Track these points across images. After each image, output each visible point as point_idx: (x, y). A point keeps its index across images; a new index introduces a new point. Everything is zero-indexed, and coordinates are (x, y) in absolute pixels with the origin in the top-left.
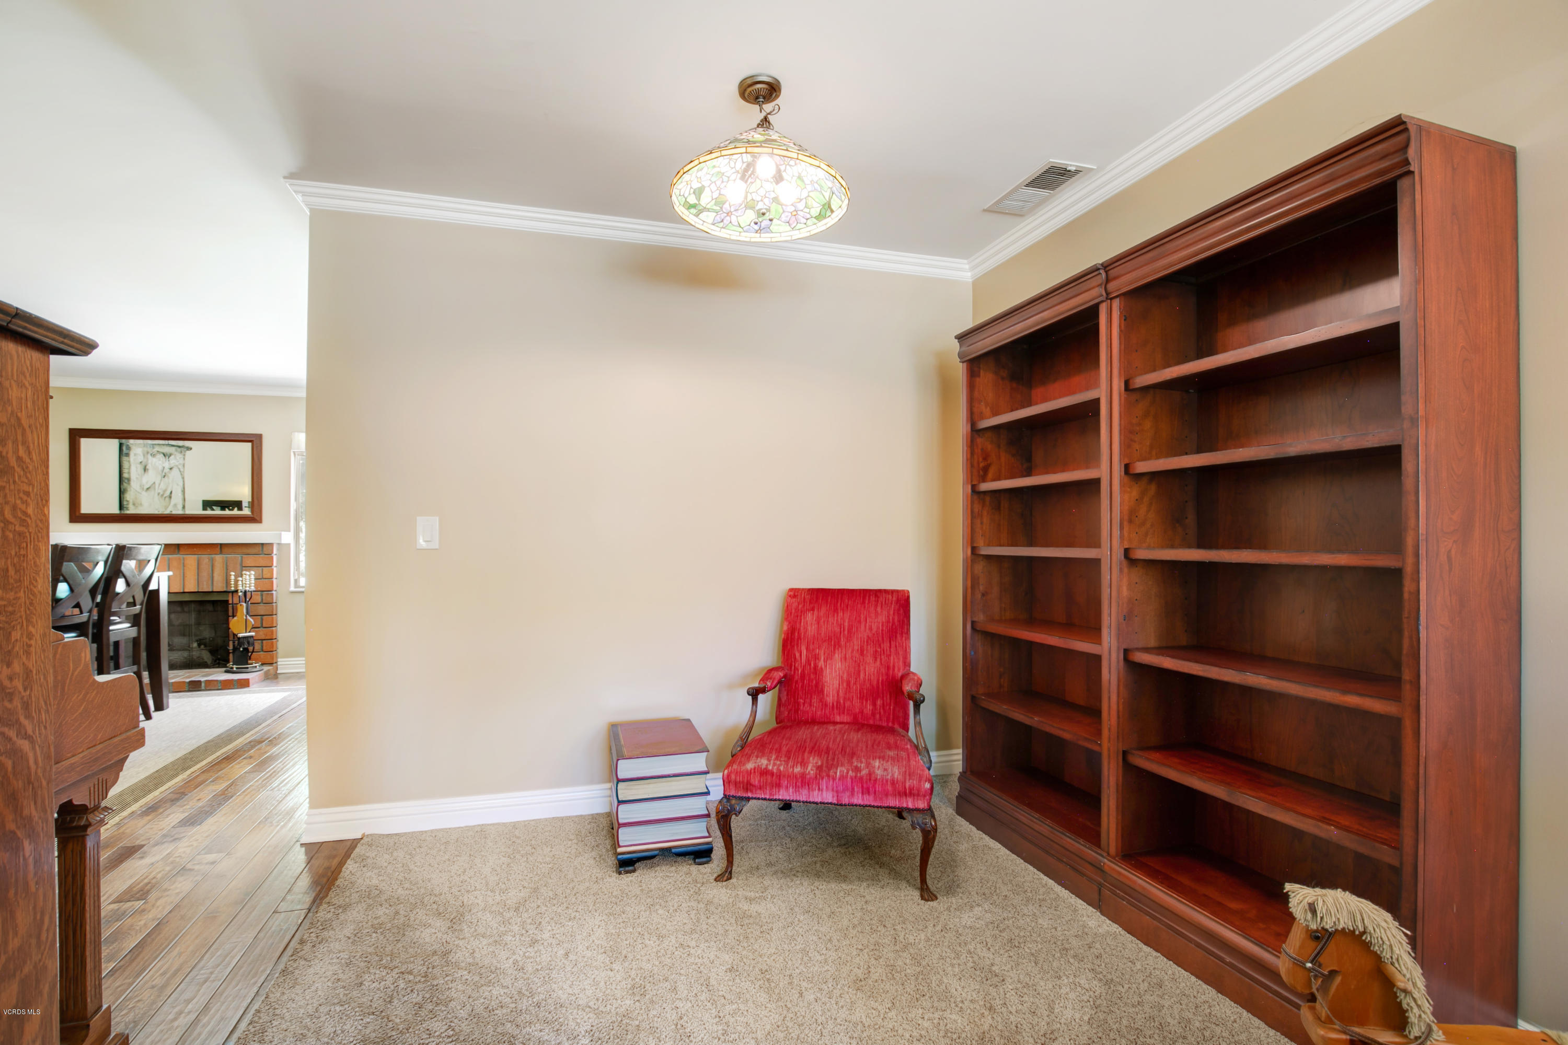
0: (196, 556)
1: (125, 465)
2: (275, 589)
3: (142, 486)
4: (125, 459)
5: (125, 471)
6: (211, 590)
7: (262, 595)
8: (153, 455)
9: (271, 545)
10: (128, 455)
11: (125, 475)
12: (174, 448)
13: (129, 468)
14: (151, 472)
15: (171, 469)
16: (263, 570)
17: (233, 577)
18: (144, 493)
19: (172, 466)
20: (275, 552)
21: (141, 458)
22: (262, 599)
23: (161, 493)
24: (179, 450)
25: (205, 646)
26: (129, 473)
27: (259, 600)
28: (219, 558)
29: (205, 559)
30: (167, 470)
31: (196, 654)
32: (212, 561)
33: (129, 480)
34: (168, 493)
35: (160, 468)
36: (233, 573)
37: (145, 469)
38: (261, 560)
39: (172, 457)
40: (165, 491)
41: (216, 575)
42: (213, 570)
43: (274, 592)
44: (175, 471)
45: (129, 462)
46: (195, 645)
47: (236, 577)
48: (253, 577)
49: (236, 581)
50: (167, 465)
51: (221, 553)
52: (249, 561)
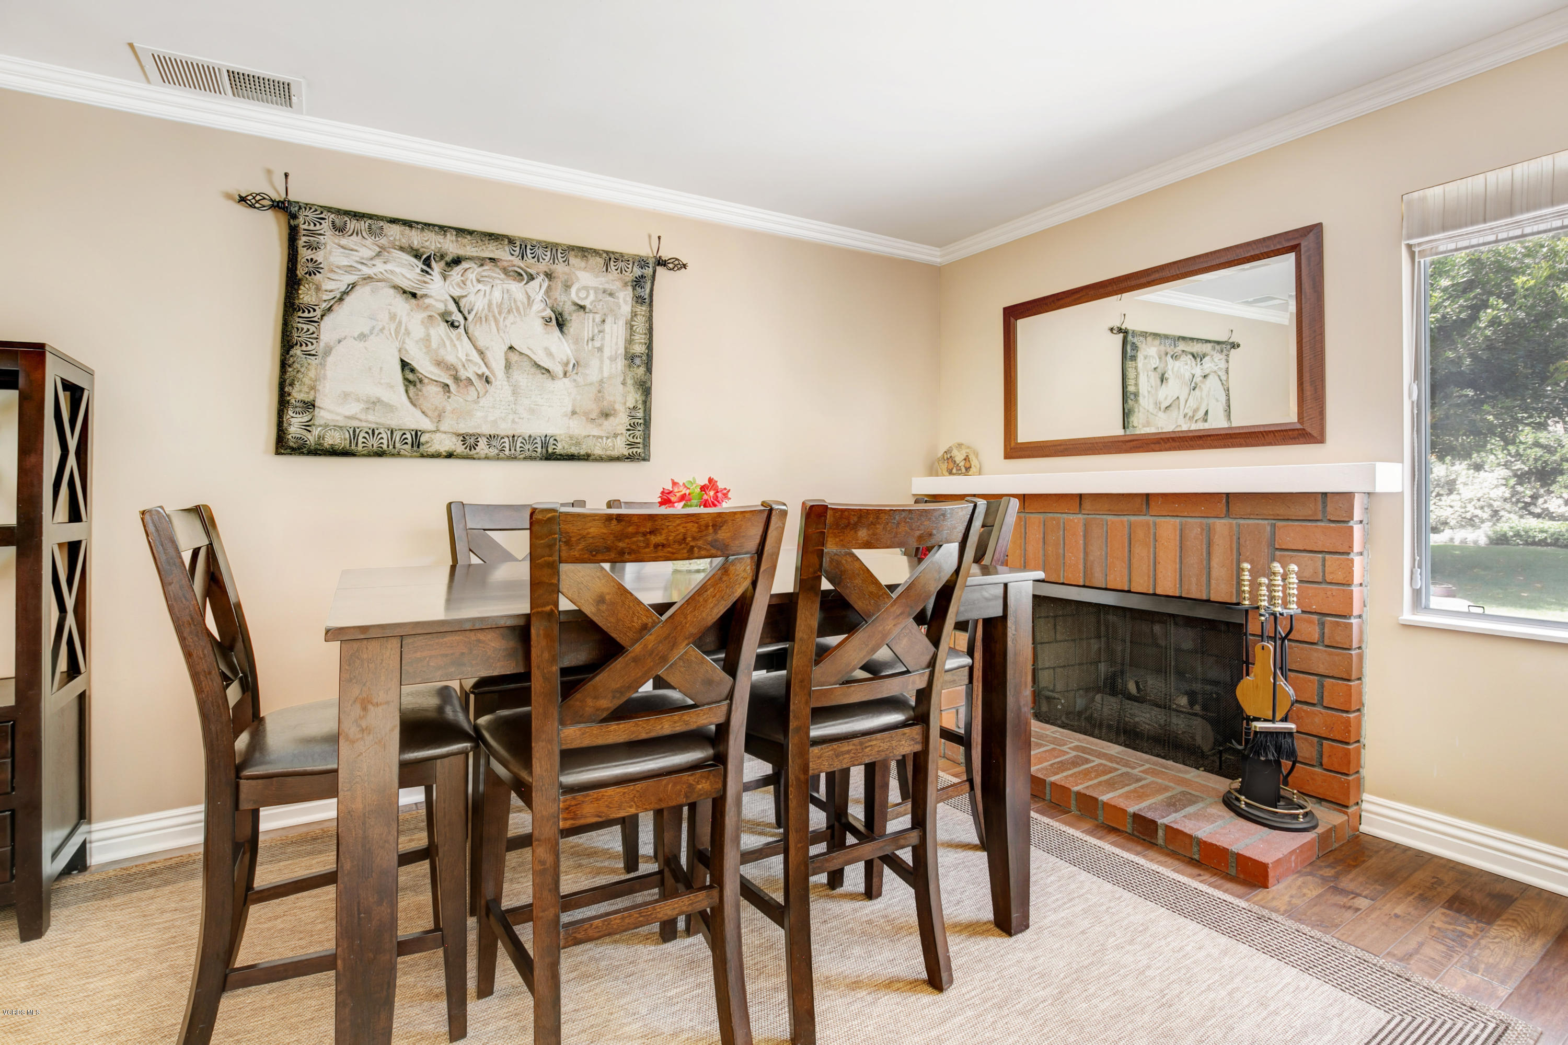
0: (1178, 520)
1: (1131, 374)
2: (1356, 612)
3: (1157, 404)
4: (1130, 364)
5: (1131, 382)
6: (1205, 598)
7: (1322, 625)
8: (1175, 357)
9: (1348, 497)
10: (1134, 358)
11: (1131, 389)
12: (1209, 345)
13: (1137, 378)
14: (1172, 382)
15: (1205, 377)
16: (1324, 560)
17: (1246, 576)
18: (1161, 414)
19: (1207, 372)
20: (1357, 515)
21: (1155, 362)
22: (1323, 635)
23: (1190, 414)
24: (1218, 347)
25: (1204, 708)
26: (1136, 385)
27: (1315, 637)
28: (1221, 526)
29: (1195, 525)
30: (1198, 379)
31: (1179, 724)
32: (1209, 532)
33: (1136, 395)
34: (1201, 413)
35: (1188, 376)
36: (1247, 566)
37: (1163, 379)
38: (1319, 535)
39: (1207, 359)
40: (1195, 411)
41: (1215, 563)
42: (1209, 553)
43: (1354, 621)
44: (1213, 379)
45: (1136, 368)
46: (1183, 701)
47: (1255, 574)
48: (1293, 579)
49: (1255, 586)
50: (1198, 371)
51: (1228, 514)
52: (1290, 535)
